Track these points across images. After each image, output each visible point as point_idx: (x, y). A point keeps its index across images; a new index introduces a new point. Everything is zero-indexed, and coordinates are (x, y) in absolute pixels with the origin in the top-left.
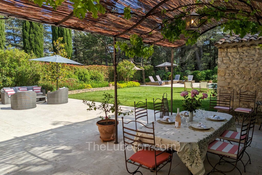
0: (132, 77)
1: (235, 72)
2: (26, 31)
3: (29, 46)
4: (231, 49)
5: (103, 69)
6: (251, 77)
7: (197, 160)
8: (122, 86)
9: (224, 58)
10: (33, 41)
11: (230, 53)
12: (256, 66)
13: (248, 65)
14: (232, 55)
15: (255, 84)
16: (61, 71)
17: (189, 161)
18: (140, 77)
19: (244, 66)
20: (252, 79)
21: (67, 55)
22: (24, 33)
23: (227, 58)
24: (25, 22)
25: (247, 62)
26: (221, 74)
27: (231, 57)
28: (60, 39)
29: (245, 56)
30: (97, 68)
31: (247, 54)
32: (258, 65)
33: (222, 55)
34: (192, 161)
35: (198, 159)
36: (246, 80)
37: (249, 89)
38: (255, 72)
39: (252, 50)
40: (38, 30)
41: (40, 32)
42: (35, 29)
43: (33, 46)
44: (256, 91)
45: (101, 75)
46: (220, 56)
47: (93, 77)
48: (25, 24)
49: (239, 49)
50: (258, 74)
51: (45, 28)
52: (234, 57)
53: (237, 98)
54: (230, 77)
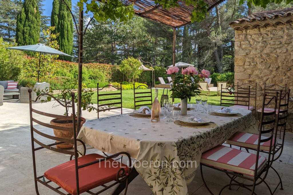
0: (138, 77)
1: (258, 60)
2: (21, 23)
3: (22, 40)
4: (251, 30)
5: (105, 68)
6: (279, 67)
7: (174, 179)
8: (125, 87)
9: (242, 43)
10: (28, 34)
11: (250, 35)
12: (285, 51)
13: (274, 50)
14: (253, 38)
15: (285, 76)
16: (50, 66)
17: (158, 180)
18: (150, 79)
19: (268, 52)
20: (281, 69)
21: (59, 48)
22: (18, 26)
23: (246, 42)
24: (21, 14)
25: (273, 46)
26: (238, 63)
27: (251, 40)
28: (51, 29)
29: (270, 39)
30: (99, 67)
31: (272, 36)
32: (287, 50)
33: (240, 38)
34: (165, 181)
35: (175, 176)
36: (272, 71)
37: (277, 82)
38: (284, 60)
39: (278, 30)
40: (34, 23)
41: (36, 25)
42: (31, 22)
43: (27, 40)
44: (286, 84)
45: (102, 74)
46: (237, 40)
47: (93, 76)
48: (21, 16)
49: (262, 30)
50: (288, 62)
51: (45, 22)
52: (255, 40)
53: (260, 95)
54: (251, 67)
